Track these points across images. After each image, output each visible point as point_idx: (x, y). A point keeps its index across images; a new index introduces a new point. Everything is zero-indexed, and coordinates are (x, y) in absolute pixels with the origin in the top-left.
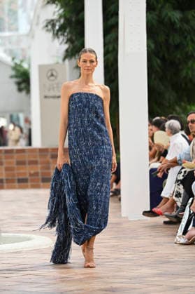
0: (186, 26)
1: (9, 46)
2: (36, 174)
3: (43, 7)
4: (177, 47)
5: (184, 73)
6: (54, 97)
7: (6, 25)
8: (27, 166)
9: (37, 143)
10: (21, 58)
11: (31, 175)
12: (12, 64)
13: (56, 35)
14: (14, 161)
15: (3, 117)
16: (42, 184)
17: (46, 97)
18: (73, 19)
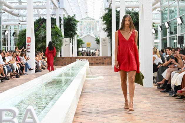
1: (95, 34)
2: (101, 62)
3: (102, 25)
6: (105, 45)
7: (94, 29)
8: (99, 60)
9: (101, 55)
10: (98, 37)
11: (99, 62)
12: (96, 38)
13: (105, 31)
14: (96, 59)
16: (102, 65)
17: (103, 45)
18: (109, 28)
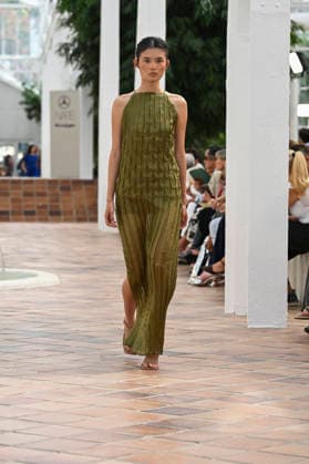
0: (208, 55)
1: (19, 70)
2: (44, 207)
3: (57, 29)
4: (198, 76)
5: (204, 105)
6: (66, 126)
7: (17, 47)
8: (36, 198)
9: (46, 174)
10: (32, 84)
11: (39, 207)
12: (23, 89)
13: (70, 60)
14: (21, 192)
15: (12, 145)
16: (50, 217)
17: (57, 125)
18: (89, 44)
